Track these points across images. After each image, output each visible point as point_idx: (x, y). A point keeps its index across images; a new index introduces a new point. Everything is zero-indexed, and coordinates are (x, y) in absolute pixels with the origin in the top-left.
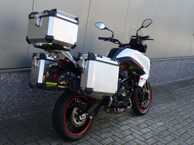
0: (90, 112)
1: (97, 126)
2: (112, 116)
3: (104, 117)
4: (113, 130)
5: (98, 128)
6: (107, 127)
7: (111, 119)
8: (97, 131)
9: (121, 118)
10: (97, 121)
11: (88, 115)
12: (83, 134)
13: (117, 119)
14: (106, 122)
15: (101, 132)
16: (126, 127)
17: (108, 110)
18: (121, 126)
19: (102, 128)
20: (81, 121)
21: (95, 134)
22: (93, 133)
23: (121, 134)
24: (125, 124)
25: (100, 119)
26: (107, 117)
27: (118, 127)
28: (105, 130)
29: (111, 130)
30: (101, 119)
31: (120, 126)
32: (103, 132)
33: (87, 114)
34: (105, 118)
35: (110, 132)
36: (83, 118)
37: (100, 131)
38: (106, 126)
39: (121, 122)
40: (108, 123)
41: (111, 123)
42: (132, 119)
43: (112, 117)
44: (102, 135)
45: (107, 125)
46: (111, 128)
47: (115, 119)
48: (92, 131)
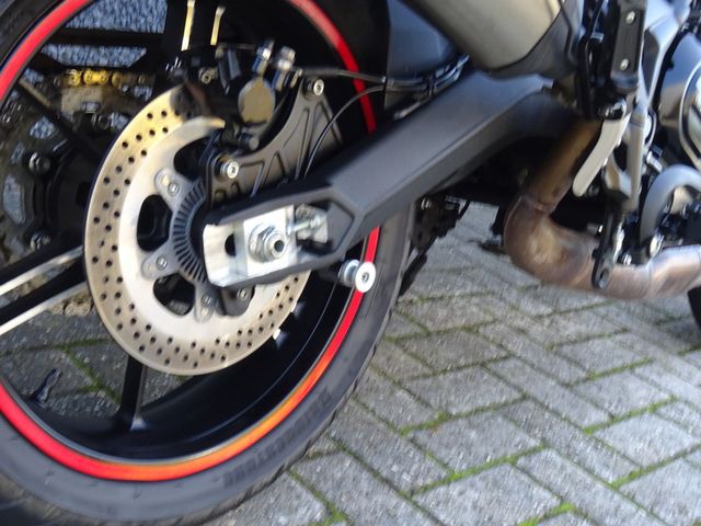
0: (360, 207)
1: (400, 393)
2: (520, 323)
3: (461, 322)
4: (546, 444)
5: (407, 410)
6: (498, 408)
7: (516, 345)
8: (402, 445)
9: (596, 346)
10: (400, 342)
11: (321, 236)
12: (239, 476)
13: (566, 349)
14: (483, 365)
15: (443, 453)
16: (656, 427)
17: (546, 242)
18: (613, 419)
19: (447, 417)
20: (227, 300)
21: (375, 473)
22: (357, 458)
23: (631, 498)
24: (642, 404)
25: (429, 334)
26: (485, 324)
27: (586, 423)
28: (473, 435)
29: (533, 443)
30: (438, 333)
31: (604, 418)
32: (459, 463)
33: (319, 220)
34: (469, 329)
35: (521, 461)
36: (256, 269)
37: (433, 446)
38: (480, 403)
39: (606, 382)
40: (500, 377)
41: (520, 380)
42: (677, 363)
43: (522, 331)
44: (454, 490)
45: (491, 393)
46: (529, 428)
47: (554, 348)
48: (355, 440)
